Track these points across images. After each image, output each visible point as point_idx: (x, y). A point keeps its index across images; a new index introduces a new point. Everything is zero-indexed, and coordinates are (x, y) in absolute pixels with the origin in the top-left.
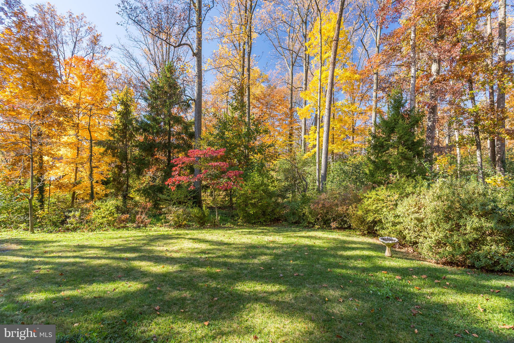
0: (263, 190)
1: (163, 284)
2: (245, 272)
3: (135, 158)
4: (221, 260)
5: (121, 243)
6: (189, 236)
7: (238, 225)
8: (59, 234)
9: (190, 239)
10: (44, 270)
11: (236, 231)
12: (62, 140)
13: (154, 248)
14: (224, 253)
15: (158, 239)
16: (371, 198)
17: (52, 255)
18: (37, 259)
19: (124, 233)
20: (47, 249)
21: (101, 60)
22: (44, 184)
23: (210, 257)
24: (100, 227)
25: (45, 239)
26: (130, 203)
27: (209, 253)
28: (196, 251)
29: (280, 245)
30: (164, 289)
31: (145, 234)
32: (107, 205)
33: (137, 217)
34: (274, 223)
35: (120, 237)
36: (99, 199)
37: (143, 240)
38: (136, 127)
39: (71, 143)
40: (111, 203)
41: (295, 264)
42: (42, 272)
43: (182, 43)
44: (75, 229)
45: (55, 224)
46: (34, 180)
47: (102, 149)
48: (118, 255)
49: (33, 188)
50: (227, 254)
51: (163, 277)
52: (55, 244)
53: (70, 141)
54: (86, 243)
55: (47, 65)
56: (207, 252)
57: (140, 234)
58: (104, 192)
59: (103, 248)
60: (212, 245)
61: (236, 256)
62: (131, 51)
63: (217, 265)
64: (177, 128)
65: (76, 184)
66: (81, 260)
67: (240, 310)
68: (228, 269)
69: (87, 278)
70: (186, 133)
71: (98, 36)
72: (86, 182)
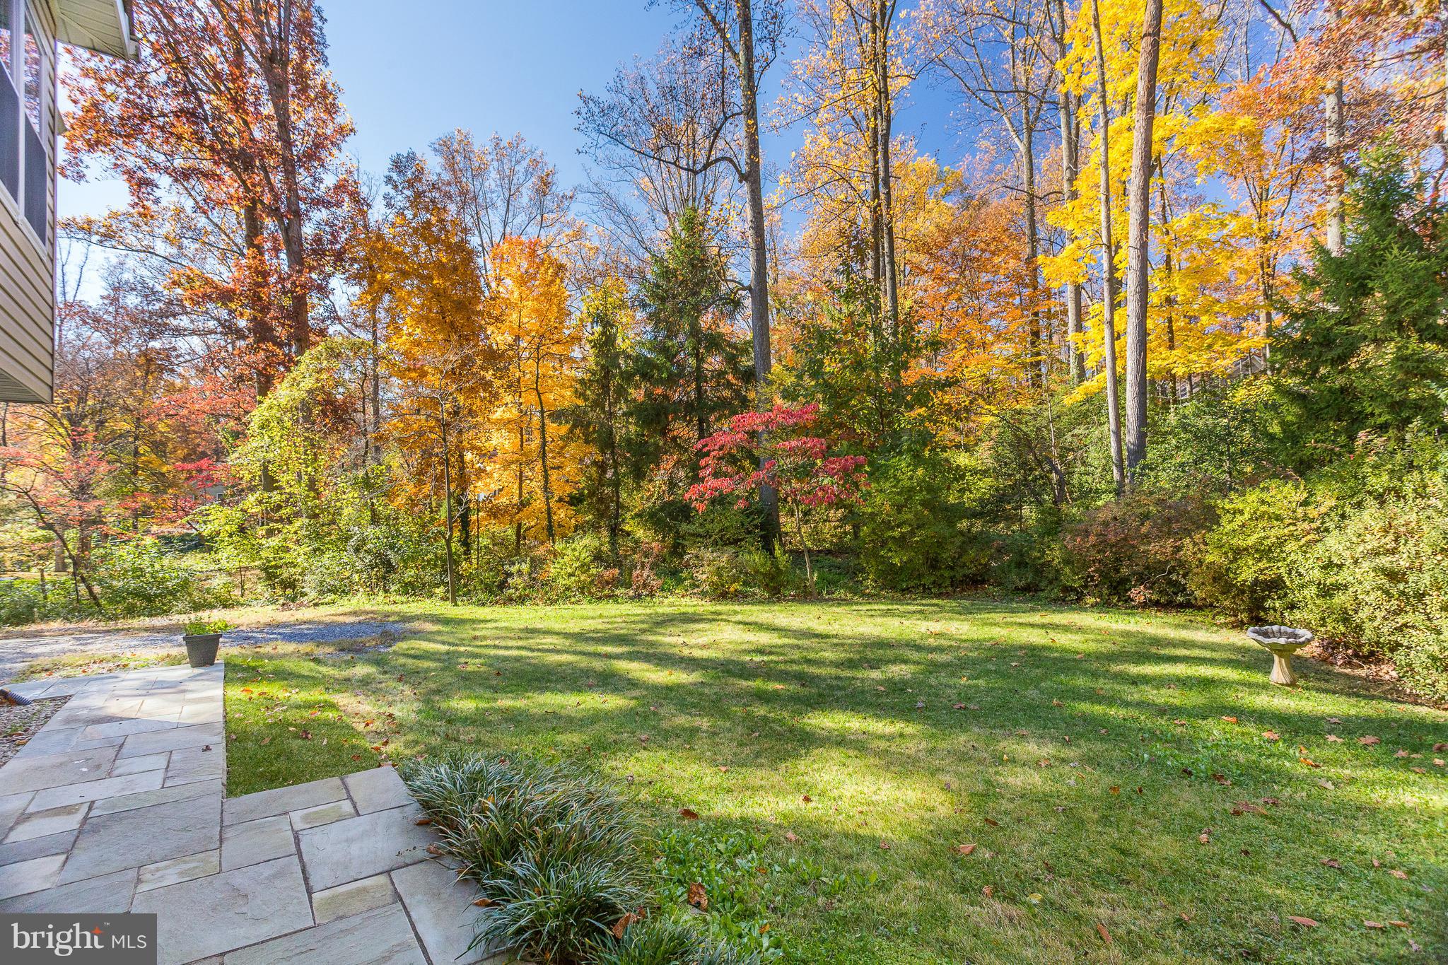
0: (924, 504)
1: (664, 702)
2: (840, 693)
3: (629, 441)
4: (795, 667)
5: (600, 627)
6: (739, 618)
7: (863, 595)
8: (497, 608)
9: (740, 623)
10: (473, 666)
11: (855, 607)
12: (494, 417)
13: (659, 638)
14: (805, 654)
15: (671, 620)
16: (1241, 512)
17: (484, 643)
18: (462, 649)
19: (609, 609)
20: (477, 633)
21: (557, 225)
22: (468, 509)
23: (772, 661)
24: (565, 595)
25: (473, 616)
26: (624, 545)
27: (771, 653)
28: (745, 647)
29: (953, 643)
30: (662, 711)
31: (648, 611)
32: (574, 550)
33: (635, 574)
34: (963, 590)
35: (601, 616)
36: (563, 536)
37: (642, 622)
38: (627, 372)
39: (509, 422)
40: (585, 544)
41: (969, 687)
42: (470, 668)
43: (712, 158)
44: (522, 600)
45: (488, 589)
46: (452, 501)
47: (564, 430)
48: (591, 648)
49: (451, 517)
50: (812, 656)
51: (667, 691)
52: (489, 625)
53: (507, 415)
54: (539, 626)
55: (461, 270)
56: (768, 649)
57: (639, 611)
58: (573, 521)
59: (567, 635)
60: (785, 636)
61: (831, 662)
62: (613, 192)
63: (783, 676)
64: (714, 362)
65: (523, 505)
66: (529, 654)
67: (798, 757)
68: (803, 685)
69: (536, 683)
70: (736, 370)
71: (548, 175)
72: (539, 503)
